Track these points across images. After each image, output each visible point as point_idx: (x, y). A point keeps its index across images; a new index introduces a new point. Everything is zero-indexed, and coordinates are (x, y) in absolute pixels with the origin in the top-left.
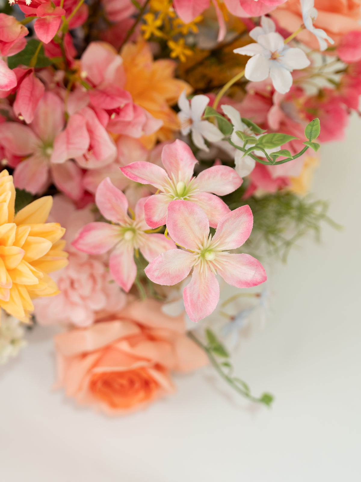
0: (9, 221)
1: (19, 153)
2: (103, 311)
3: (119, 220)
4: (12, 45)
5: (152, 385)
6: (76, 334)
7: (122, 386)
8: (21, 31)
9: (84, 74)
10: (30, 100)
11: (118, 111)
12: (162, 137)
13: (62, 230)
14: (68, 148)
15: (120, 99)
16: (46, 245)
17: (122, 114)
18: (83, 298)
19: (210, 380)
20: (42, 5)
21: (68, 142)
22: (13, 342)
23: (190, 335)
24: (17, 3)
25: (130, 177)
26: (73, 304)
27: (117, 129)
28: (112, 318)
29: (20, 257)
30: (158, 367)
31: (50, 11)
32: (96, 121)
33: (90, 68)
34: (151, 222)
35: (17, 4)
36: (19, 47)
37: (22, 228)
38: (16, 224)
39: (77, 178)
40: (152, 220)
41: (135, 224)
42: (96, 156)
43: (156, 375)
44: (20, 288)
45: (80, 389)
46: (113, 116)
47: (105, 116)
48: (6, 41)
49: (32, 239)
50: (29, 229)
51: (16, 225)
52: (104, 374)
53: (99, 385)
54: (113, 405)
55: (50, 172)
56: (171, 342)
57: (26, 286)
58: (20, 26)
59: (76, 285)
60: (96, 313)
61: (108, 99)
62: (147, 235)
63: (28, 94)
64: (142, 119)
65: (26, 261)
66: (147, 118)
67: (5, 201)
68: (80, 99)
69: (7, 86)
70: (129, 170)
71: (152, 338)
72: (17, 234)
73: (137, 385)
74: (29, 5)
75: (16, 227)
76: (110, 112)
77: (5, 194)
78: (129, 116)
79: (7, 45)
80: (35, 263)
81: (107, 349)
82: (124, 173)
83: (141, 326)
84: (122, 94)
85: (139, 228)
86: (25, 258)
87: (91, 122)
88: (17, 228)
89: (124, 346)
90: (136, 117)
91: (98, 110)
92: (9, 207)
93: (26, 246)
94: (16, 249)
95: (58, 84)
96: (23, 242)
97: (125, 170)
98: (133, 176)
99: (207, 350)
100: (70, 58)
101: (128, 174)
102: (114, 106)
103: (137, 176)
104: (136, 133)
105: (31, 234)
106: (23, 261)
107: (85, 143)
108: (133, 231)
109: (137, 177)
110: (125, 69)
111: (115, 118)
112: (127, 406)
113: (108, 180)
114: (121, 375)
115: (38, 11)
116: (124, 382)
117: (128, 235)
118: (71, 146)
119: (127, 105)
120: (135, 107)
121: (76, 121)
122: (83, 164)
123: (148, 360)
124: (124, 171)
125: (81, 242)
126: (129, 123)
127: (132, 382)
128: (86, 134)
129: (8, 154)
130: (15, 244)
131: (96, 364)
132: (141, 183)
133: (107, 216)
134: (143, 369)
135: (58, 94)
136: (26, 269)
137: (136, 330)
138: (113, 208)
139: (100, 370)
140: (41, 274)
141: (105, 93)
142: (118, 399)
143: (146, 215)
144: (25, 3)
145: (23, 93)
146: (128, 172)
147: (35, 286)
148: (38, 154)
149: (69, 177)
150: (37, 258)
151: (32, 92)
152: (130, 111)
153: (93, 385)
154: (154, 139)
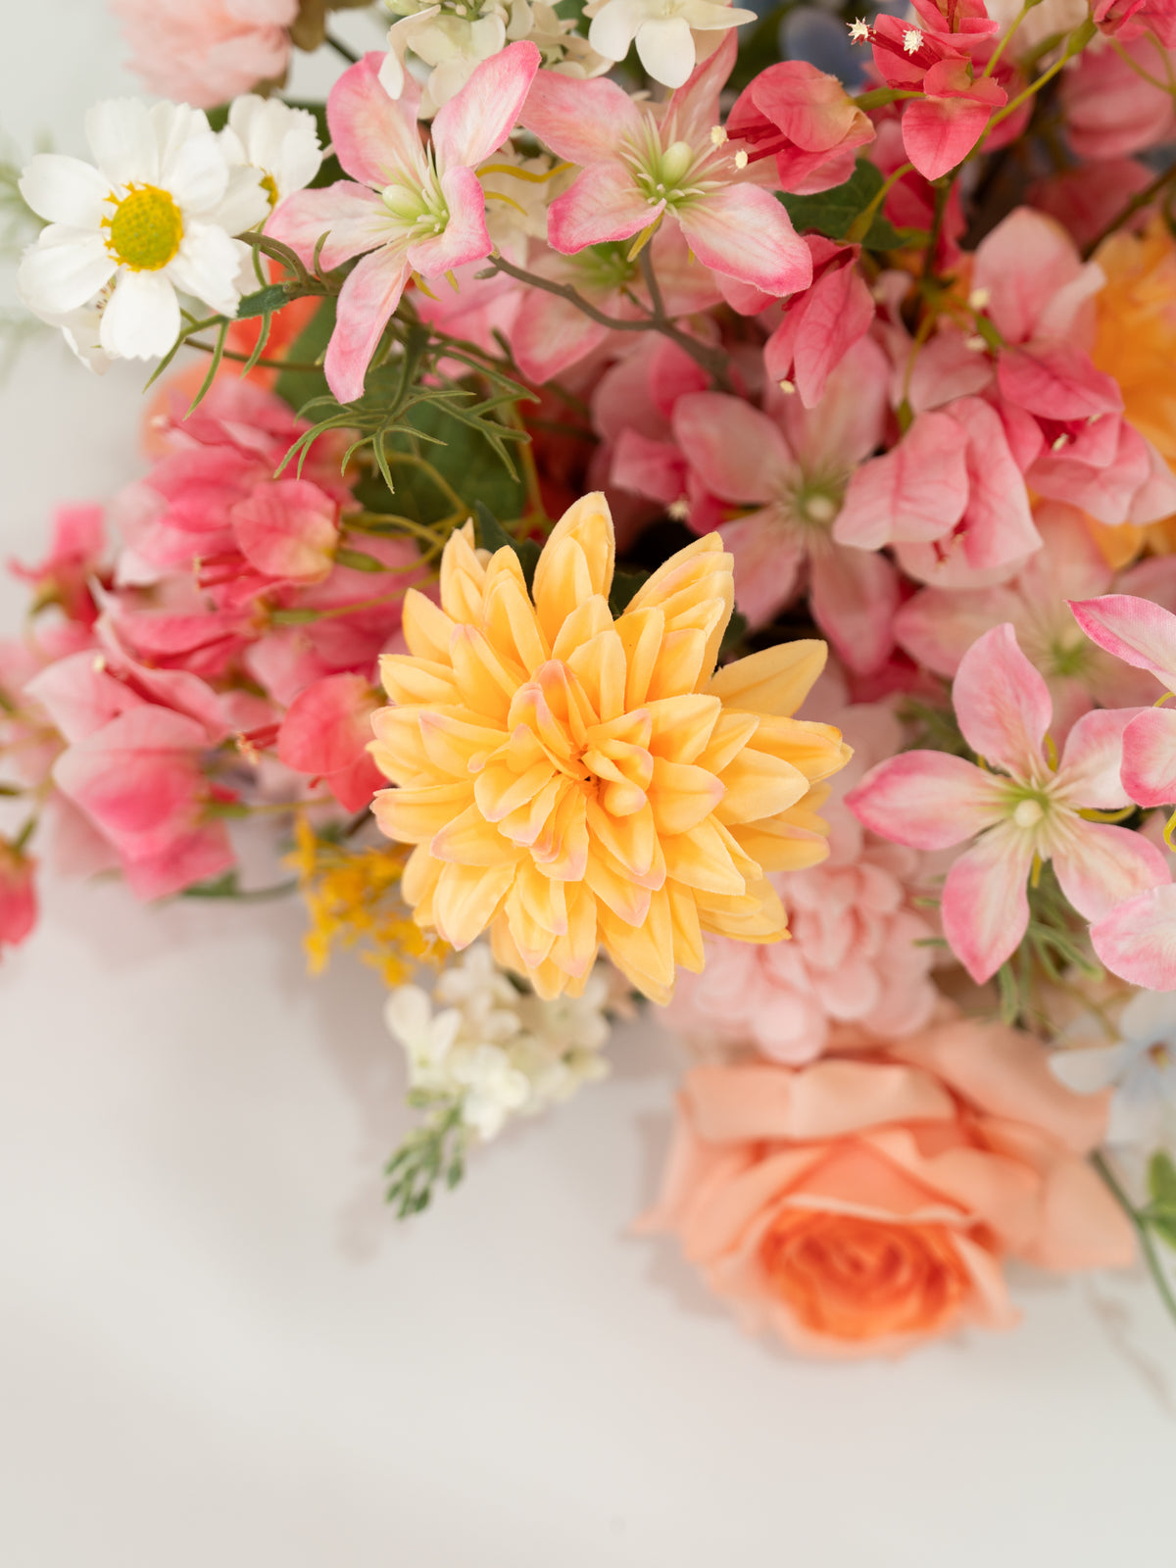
0: (699, 688)
1: (725, 493)
2: (856, 1027)
3: (1007, 760)
4: (820, 164)
5: (953, 1287)
6: (754, 1079)
7: (856, 1266)
8: (853, 128)
9: (979, 298)
10: (828, 339)
11: (1074, 430)
12: (1159, 544)
13: (843, 751)
14: (894, 510)
15: (1093, 397)
16: (788, 785)
17: (1083, 442)
18: (813, 973)
19: (1111, 1314)
20: (944, 61)
21: (898, 492)
22: (568, 1058)
23: (1098, 1161)
24: (873, 39)
25: (1097, 636)
26: (777, 984)
27: (1054, 483)
28: (877, 1054)
29: (708, 803)
30: (981, 1234)
31: (962, 85)
32: (1002, 446)
33: (996, 285)
34: (1137, 786)
35: (872, 42)
36: (833, 174)
37: (735, 717)
38: (722, 701)
39: (881, 608)
40: (1140, 781)
41: (1056, 782)
42: (973, 552)
43: (972, 1256)
44: (677, 897)
45: (733, 1247)
46: (1060, 443)
47: (1034, 437)
48: (806, 148)
49: (755, 755)
50: (755, 726)
51: (720, 704)
52: (820, 1217)
53: (791, 1249)
54: (814, 1320)
55: (804, 568)
56: (1040, 1167)
57: (694, 894)
58: (853, 110)
59: (803, 930)
60: (834, 1025)
61: (1055, 389)
62: (1083, 824)
63: (827, 320)
64: (1138, 470)
65: (720, 819)
66: (1153, 473)
67: (702, 627)
68: (946, 370)
69: (780, 282)
70: (1094, 614)
71: (980, 1143)
72: (714, 733)
73: (904, 1275)
74: (911, 52)
75: (719, 710)
76: (1051, 429)
77: (705, 603)
78: (1101, 452)
79: (801, 159)
80: (742, 832)
81: (844, 1145)
82: (1081, 620)
83: (958, 1099)
84: (1098, 383)
85: (1063, 800)
86: (720, 813)
87: (981, 445)
88: (721, 714)
89: (901, 1149)
90: (1119, 461)
91: (1012, 415)
92: (708, 646)
93: (732, 773)
94: (702, 777)
95: (881, 312)
96: (724, 761)
97: (1085, 611)
98: (1105, 634)
99: (1139, 1220)
100: (951, 241)
101: (1094, 625)
102: (1069, 412)
103: (1119, 639)
104: (1111, 510)
105: (755, 744)
106: (712, 817)
107: (953, 504)
108: (1044, 802)
109: (1116, 641)
110: (1101, 307)
111: (1065, 447)
112: (854, 1334)
113: (1010, 632)
114: (866, 1231)
115: (933, 75)
116: (871, 1258)
117: (1027, 813)
118: (906, 506)
119: (1105, 419)
120: (1124, 429)
121: (930, 435)
122: (919, 567)
123: (964, 1210)
124: (1081, 616)
125: (877, 800)
126: (1094, 473)
127: (892, 1261)
128: (961, 479)
129: (694, 489)
130: (702, 760)
131: (798, 1183)
132: (1127, 661)
133: (975, 741)
134: (939, 1228)
135: (881, 342)
136: (715, 844)
137: (941, 1109)
138: (998, 720)
139: (808, 1202)
140: (756, 869)
141: (1047, 369)
142: (832, 1306)
143: (1127, 760)
144: (903, 46)
145: (818, 313)
146: (1091, 621)
147: (724, 901)
148: (783, 509)
149: (855, 596)
150: (750, 818)
151: (838, 318)
152: (1108, 440)
153: (772, 1246)
154: (1137, 541)
